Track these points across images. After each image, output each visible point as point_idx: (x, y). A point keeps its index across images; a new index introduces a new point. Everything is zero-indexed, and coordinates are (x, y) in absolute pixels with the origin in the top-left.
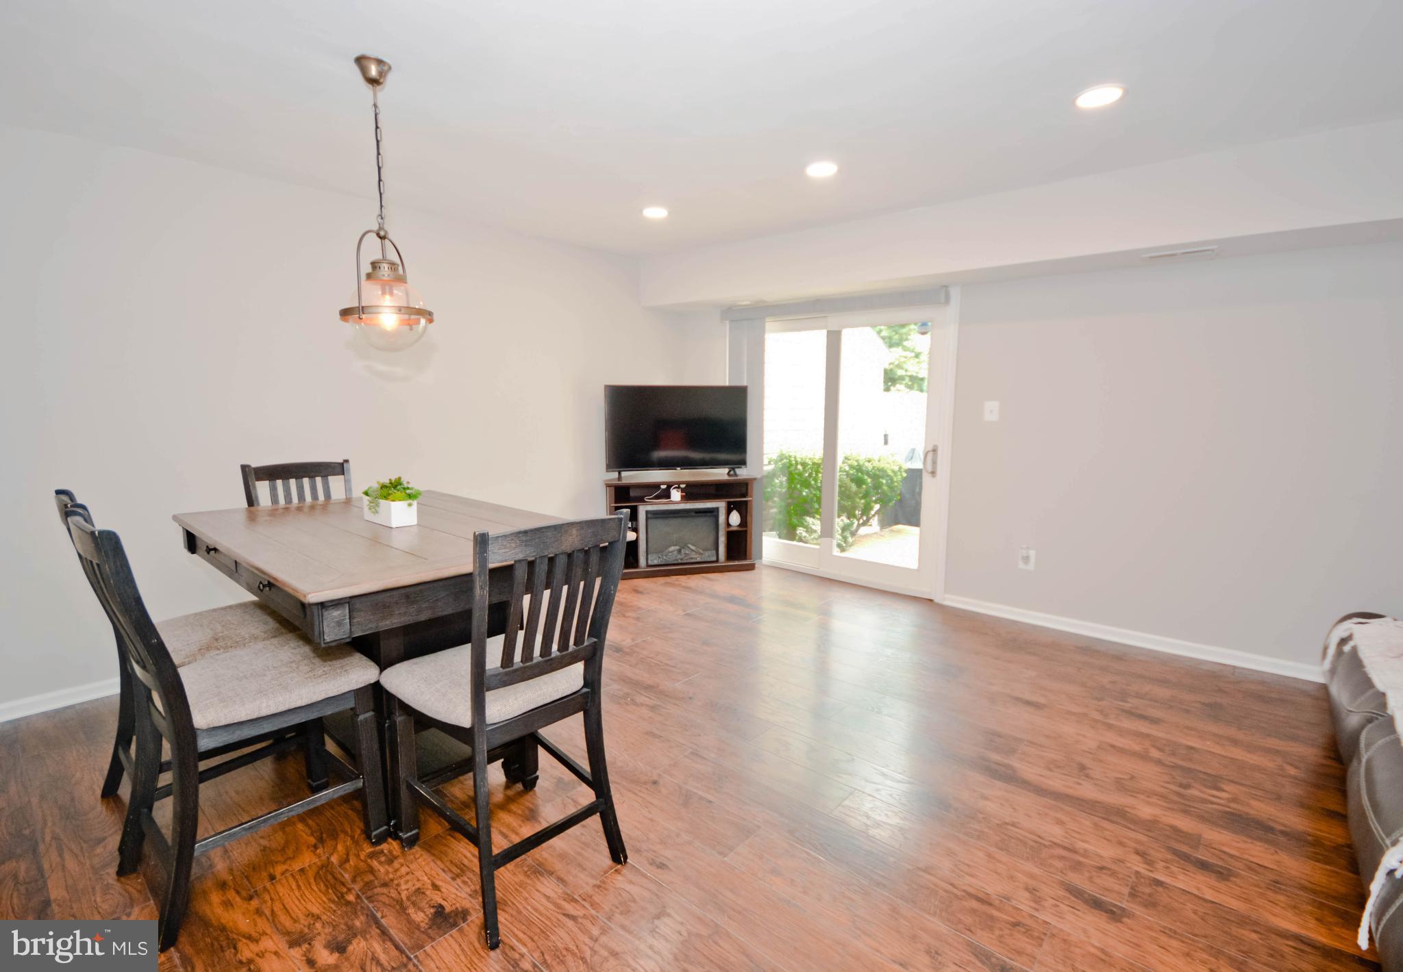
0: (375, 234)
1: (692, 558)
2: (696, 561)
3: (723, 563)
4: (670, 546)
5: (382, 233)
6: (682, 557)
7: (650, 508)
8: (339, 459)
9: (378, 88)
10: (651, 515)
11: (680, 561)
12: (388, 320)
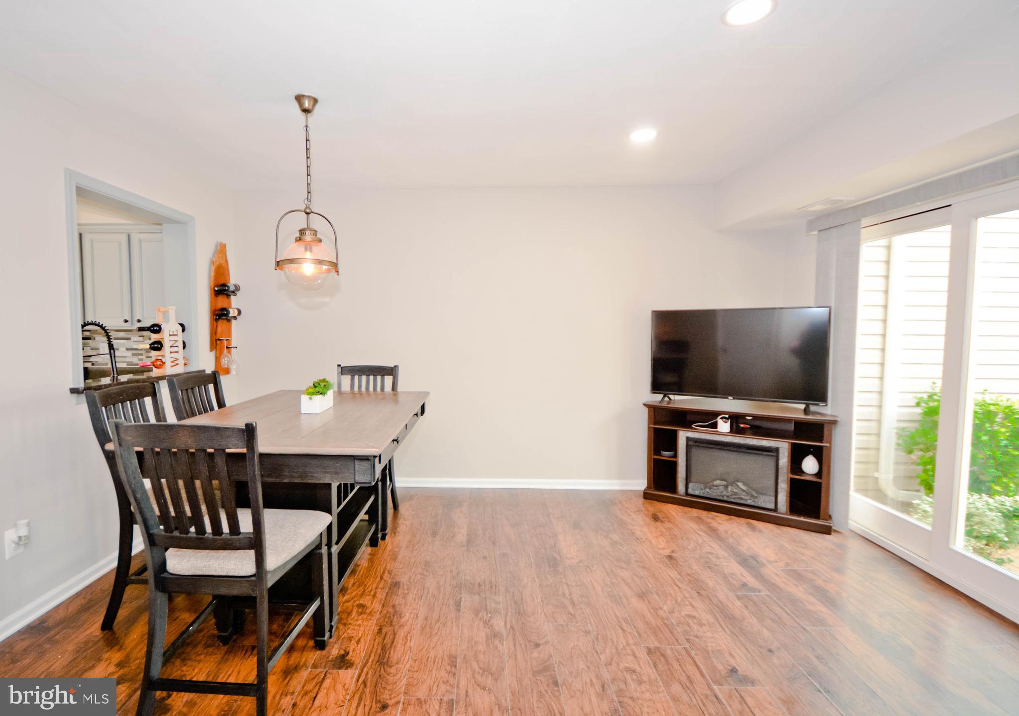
0: (304, 212)
1: (742, 499)
2: (746, 503)
3: (782, 514)
4: (715, 480)
5: (308, 211)
6: (728, 494)
7: (691, 434)
8: (391, 365)
9: (309, 115)
10: (692, 443)
11: (725, 498)
12: (308, 269)
